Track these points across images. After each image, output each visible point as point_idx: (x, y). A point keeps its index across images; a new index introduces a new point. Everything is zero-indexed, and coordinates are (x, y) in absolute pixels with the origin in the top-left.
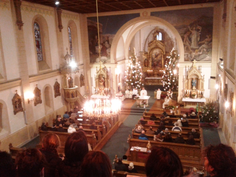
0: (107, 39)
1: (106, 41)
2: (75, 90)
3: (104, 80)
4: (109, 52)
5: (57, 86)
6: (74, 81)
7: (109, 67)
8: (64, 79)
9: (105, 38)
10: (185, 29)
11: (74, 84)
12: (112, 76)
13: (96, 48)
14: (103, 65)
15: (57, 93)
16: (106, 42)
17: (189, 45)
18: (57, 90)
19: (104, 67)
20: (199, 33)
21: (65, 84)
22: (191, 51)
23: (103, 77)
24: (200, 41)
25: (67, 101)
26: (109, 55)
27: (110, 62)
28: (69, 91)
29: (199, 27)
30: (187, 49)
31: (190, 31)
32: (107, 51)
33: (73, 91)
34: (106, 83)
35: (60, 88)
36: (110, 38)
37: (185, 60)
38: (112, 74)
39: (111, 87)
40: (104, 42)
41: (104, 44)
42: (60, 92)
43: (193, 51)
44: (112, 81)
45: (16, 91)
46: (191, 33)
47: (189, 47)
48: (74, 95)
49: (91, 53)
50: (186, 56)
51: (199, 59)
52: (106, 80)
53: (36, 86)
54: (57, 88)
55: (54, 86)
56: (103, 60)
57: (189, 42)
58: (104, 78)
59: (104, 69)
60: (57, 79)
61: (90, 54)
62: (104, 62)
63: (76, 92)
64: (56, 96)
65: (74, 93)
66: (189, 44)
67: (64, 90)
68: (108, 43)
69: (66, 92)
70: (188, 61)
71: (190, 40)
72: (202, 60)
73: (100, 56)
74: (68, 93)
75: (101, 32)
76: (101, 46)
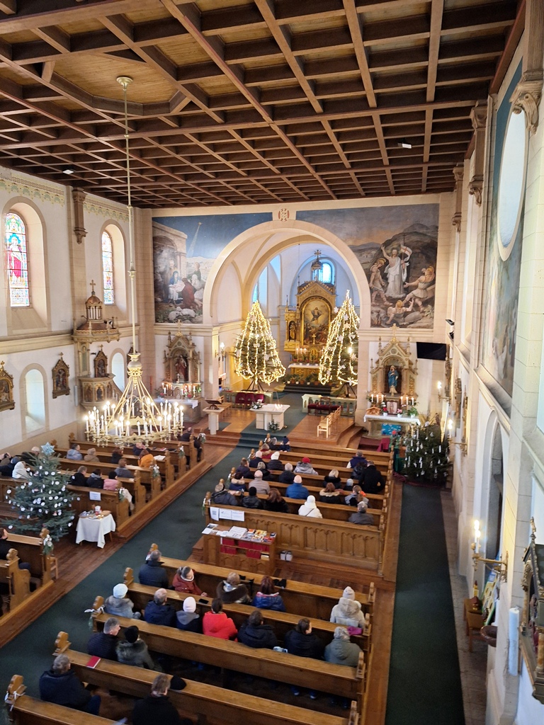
0: (197, 270)
1: (195, 273)
3: (185, 364)
4: (200, 298)
5: (60, 371)
6: (109, 361)
8: (80, 353)
10: (374, 252)
11: (108, 368)
13: (171, 289)
15: (61, 388)
16: (195, 277)
17: (382, 289)
18: (61, 379)
19: (187, 333)
20: (406, 262)
21: (86, 367)
22: (387, 303)
23: (184, 356)
24: (407, 280)
25: (85, 407)
26: (200, 305)
27: (201, 322)
28: (90, 384)
29: (406, 250)
30: (377, 299)
31: (385, 258)
33: (101, 385)
35: (68, 375)
37: (373, 325)
40: (190, 277)
41: (189, 281)
43: (391, 304)
46: (387, 263)
47: (383, 296)
48: (104, 395)
49: (159, 299)
50: (375, 314)
51: (405, 324)
54: (61, 375)
55: (52, 372)
57: (383, 283)
58: (186, 359)
59: (186, 338)
60: (62, 354)
61: (155, 302)
62: (186, 321)
63: (109, 387)
64: (56, 395)
65: (104, 390)
66: (383, 287)
67: (80, 382)
68: (199, 278)
69: (84, 385)
70: (379, 325)
71: (385, 277)
72: (412, 325)
73: (179, 308)
74: (89, 387)
75: (184, 251)
76: (183, 283)
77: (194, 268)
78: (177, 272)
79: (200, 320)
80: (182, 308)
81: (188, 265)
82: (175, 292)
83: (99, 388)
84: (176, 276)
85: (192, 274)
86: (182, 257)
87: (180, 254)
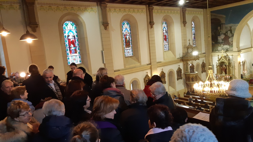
0: (230, 29)
1: (229, 30)
2: (195, 75)
3: (225, 67)
4: (232, 40)
5: (179, 71)
6: (195, 67)
7: (232, 55)
8: (185, 65)
9: (228, 28)
11: (195, 70)
12: (234, 64)
13: (219, 38)
14: (226, 54)
15: (179, 77)
16: (229, 32)
18: (179, 74)
19: (226, 55)
21: (187, 70)
23: (225, 64)
25: (188, 84)
26: (232, 43)
27: (232, 50)
28: (189, 75)
32: (230, 40)
33: (193, 76)
34: (227, 70)
35: (182, 73)
36: (233, 28)
38: (234, 62)
39: (233, 74)
40: (227, 32)
41: (227, 34)
42: (182, 76)
44: (235, 69)
45: (147, 73)
48: (194, 79)
49: (214, 43)
52: (227, 67)
53: (162, 70)
54: (179, 73)
55: (177, 71)
56: (225, 49)
58: (226, 66)
59: (226, 57)
60: (179, 65)
61: (212, 44)
62: (226, 50)
63: (196, 77)
64: (178, 79)
65: (194, 78)
67: (186, 75)
68: (231, 32)
69: (187, 76)
73: (222, 45)
74: (189, 77)
75: (224, 22)
76: (224, 35)
77: (229, 28)
78: (221, 31)
79: (232, 49)
80: (224, 45)
81: (226, 28)
82: (220, 39)
83: (192, 77)
84: (221, 33)
85: (228, 31)
86: (223, 25)
87: (222, 24)
